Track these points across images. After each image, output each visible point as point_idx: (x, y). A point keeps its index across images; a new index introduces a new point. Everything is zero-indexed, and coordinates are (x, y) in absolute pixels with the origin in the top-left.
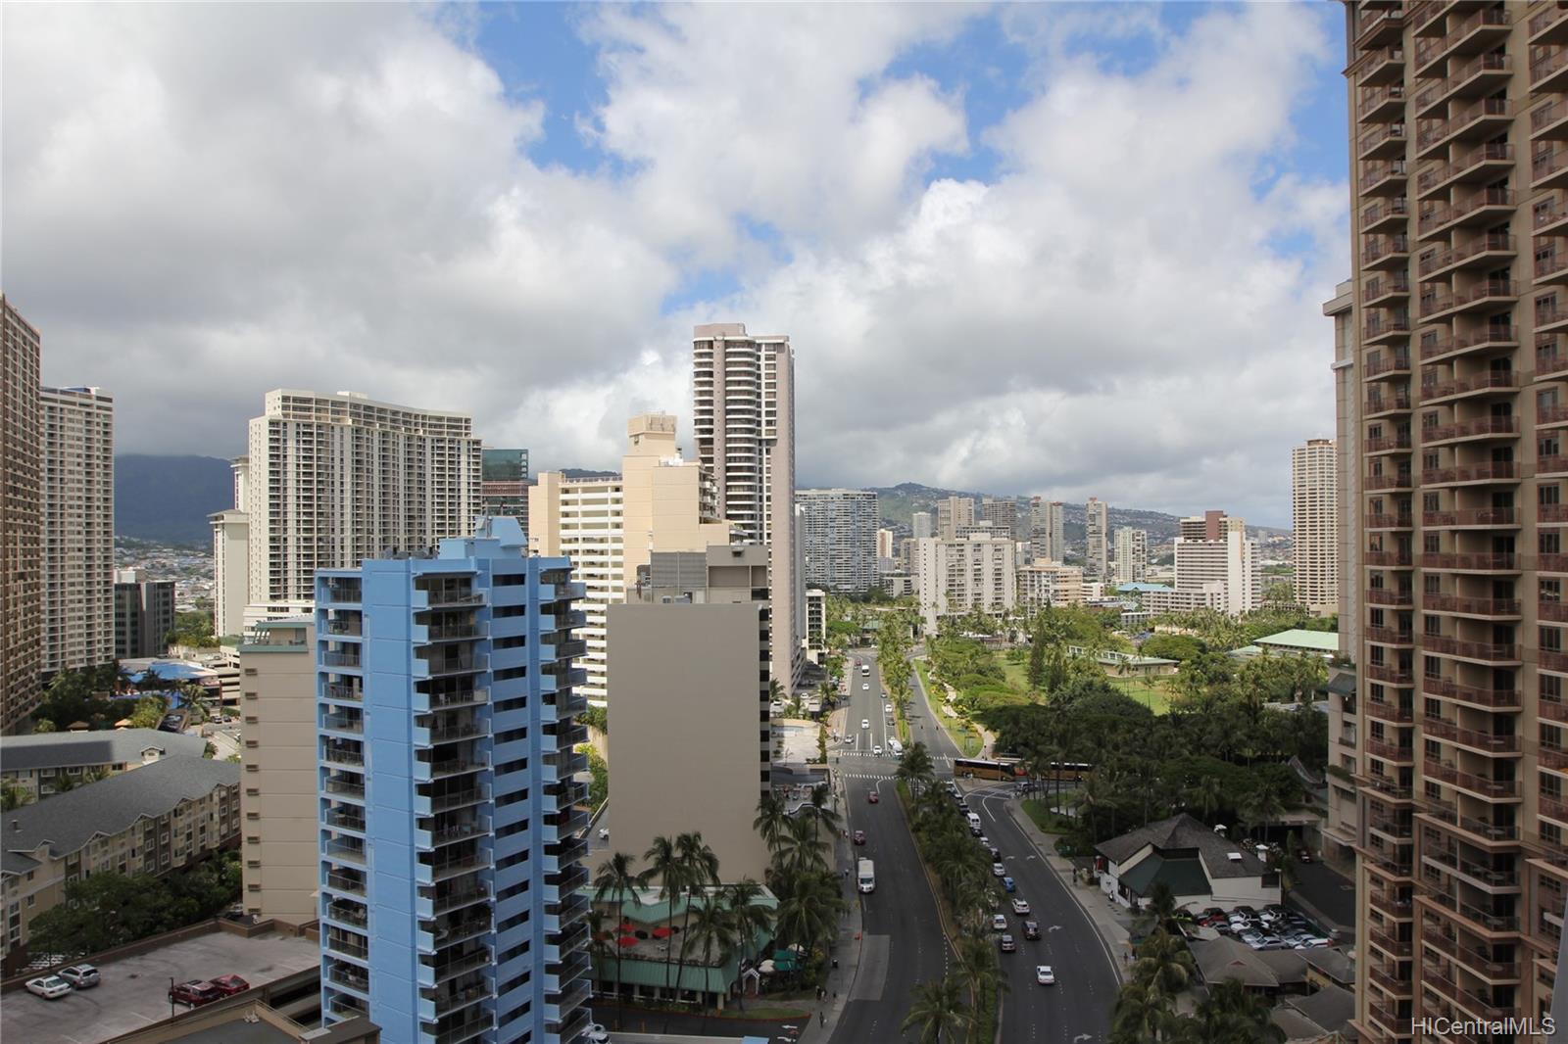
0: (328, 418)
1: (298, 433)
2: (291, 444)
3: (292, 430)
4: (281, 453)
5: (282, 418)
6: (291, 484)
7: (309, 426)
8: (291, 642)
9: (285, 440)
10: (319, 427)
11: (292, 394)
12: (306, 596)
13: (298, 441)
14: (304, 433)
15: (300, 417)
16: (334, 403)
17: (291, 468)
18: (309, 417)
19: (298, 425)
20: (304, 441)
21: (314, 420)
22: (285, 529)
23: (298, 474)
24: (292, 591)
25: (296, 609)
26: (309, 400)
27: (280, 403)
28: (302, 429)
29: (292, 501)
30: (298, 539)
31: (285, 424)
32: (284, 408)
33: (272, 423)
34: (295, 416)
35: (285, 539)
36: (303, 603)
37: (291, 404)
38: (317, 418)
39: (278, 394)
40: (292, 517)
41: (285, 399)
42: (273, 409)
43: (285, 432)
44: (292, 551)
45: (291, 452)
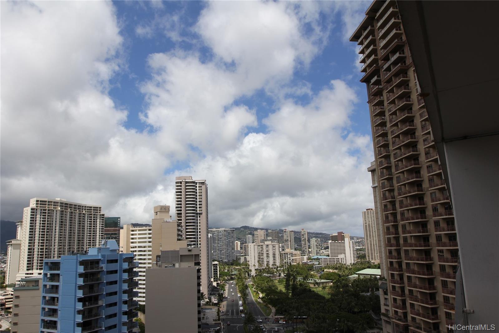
0: (52, 207)
1: (41, 212)
2: (38, 216)
3: (39, 212)
4: (34, 219)
5: (35, 207)
6: (37, 230)
7: (45, 210)
8: (33, 286)
9: (36, 215)
10: (49, 210)
11: (40, 199)
12: (40, 269)
13: (41, 215)
14: (43, 212)
15: (42, 207)
16: (54, 202)
17: (38, 224)
18: (45, 207)
19: (41, 210)
20: (43, 215)
21: (47, 208)
22: (34, 246)
23: (40, 226)
24: (35, 267)
25: (36, 274)
26: (46, 201)
27: (35, 202)
28: (42, 211)
29: (37, 235)
30: (38, 249)
31: (37, 210)
32: (37, 204)
33: (32, 209)
34: (40, 207)
35: (34, 249)
36: (39, 271)
37: (39, 203)
38: (48, 207)
39: (35, 199)
40: (37, 241)
41: (37, 201)
42: (33, 204)
43: (36, 212)
44: (36, 253)
45: (38, 219)
